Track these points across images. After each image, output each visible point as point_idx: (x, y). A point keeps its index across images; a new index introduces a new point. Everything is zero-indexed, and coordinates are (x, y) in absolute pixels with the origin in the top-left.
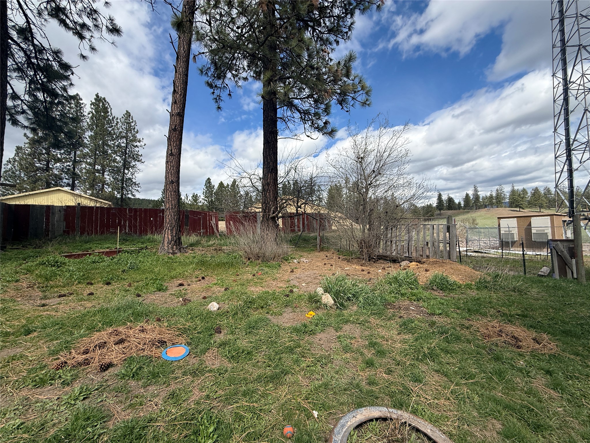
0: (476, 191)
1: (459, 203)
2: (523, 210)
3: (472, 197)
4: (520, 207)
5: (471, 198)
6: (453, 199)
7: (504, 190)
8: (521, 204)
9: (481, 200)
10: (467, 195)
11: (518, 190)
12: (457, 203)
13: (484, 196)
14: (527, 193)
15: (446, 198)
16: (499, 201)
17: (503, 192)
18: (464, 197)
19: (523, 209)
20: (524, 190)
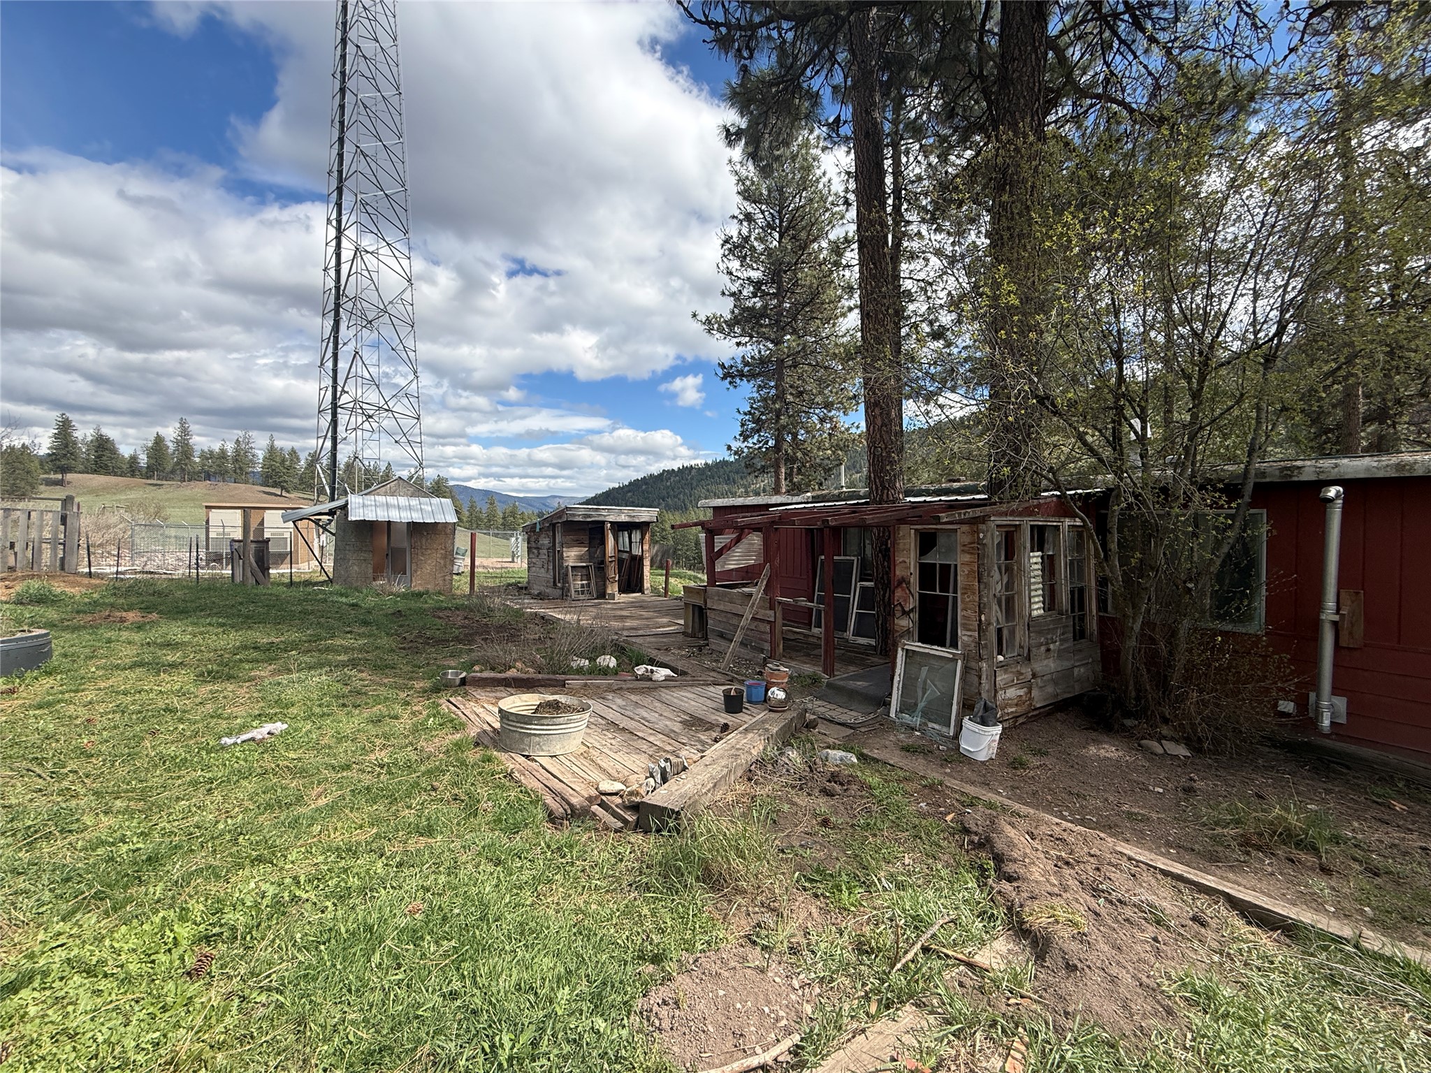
0: (185, 432)
1: (134, 459)
2: (287, 495)
3: (171, 446)
4: (283, 488)
5: (170, 451)
6: (113, 443)
7: (253, 445)
8: (286, 482)
9: (197, 460)
10: (159, 440)
11: (281, 449)
12: (127, 456)
13: (206, 450)
14: (298, 460)
15: (89, 439)
16: (241, 468)
17: (251, 448)
18: (150, 444)
19: (288, 492)
20: (293, 452)
